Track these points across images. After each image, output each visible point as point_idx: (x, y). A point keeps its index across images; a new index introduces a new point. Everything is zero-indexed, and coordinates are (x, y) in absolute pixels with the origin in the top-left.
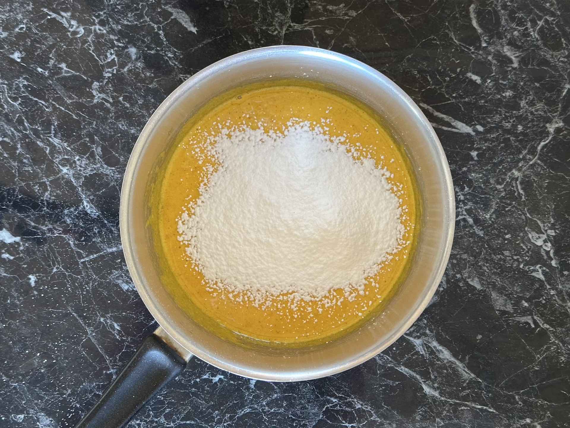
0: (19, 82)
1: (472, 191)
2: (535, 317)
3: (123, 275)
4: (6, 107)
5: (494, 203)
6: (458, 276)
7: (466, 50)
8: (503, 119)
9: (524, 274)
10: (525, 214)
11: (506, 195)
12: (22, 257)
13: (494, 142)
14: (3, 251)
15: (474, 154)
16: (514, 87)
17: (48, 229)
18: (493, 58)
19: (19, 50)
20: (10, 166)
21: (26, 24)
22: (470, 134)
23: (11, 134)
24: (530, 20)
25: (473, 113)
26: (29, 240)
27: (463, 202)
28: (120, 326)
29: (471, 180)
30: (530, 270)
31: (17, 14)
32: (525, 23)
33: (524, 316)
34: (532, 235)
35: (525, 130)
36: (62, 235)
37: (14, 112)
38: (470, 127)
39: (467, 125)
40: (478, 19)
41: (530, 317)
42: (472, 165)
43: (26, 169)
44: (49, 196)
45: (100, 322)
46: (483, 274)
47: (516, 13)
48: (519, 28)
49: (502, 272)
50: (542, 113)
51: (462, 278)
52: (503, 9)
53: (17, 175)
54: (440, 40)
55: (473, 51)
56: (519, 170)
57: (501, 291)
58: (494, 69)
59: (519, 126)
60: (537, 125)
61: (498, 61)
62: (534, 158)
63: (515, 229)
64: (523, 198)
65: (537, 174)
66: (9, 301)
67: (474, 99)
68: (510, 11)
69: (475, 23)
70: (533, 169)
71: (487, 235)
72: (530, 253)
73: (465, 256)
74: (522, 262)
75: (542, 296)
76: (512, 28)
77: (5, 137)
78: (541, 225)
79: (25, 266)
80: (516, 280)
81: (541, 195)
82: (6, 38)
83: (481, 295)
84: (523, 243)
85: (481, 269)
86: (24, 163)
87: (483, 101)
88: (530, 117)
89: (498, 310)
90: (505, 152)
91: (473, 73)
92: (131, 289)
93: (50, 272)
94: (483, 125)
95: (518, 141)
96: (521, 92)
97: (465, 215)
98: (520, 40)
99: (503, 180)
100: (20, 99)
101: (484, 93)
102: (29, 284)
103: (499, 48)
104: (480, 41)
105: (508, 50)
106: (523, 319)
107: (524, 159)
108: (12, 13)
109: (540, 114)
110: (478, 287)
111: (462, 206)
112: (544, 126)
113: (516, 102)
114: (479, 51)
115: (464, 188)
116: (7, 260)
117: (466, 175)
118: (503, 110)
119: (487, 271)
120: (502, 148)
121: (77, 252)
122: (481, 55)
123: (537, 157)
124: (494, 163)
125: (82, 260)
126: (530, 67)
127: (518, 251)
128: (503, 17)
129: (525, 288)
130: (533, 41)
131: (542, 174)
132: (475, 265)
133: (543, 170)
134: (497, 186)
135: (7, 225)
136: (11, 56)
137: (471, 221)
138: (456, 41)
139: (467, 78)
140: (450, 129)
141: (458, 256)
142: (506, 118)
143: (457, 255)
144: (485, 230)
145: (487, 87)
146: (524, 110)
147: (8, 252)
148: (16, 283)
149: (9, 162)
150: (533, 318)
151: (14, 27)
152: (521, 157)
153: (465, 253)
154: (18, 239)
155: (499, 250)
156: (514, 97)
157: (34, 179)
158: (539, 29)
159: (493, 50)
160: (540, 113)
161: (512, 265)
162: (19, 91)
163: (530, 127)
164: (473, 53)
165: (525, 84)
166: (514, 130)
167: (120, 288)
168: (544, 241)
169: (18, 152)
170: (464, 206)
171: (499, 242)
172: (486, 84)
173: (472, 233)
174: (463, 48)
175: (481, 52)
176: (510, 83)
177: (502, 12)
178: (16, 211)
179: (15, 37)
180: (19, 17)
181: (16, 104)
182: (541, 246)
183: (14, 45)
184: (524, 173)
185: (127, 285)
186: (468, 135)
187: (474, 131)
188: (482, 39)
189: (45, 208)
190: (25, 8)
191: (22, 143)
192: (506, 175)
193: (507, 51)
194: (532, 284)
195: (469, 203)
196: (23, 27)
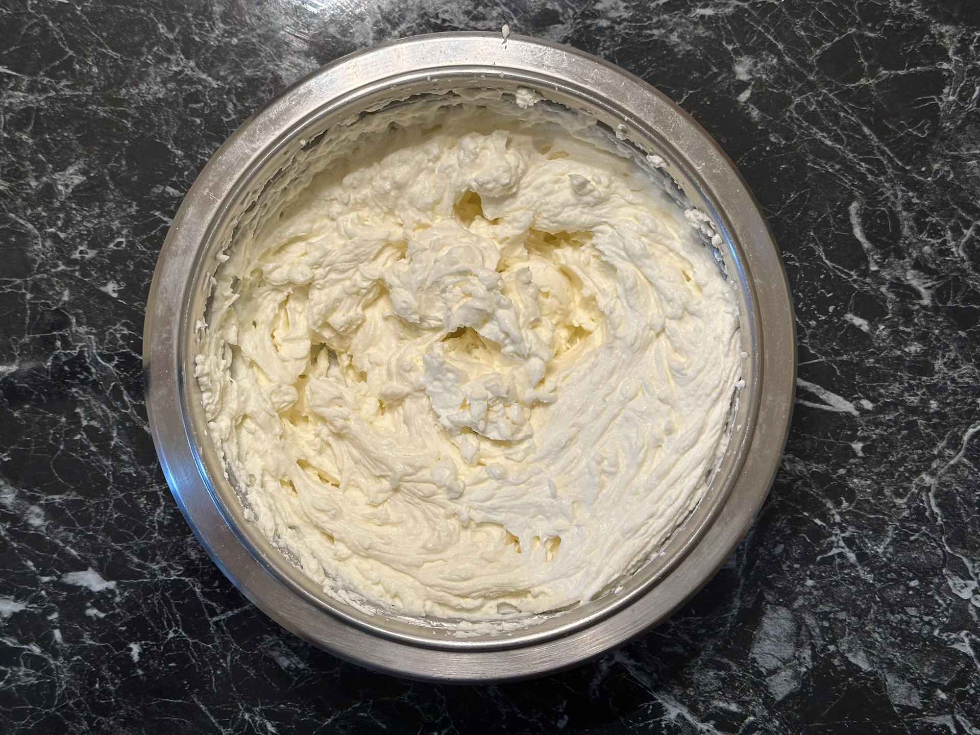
0: (116, 330)
1: (855, 508)
2: (958, 717)
3: (281, 642)
4: (93, 370)
5: (890, 529)
6: (832, 648)
7: (843, 275)
8: (906, 389)
9: (939, 646)
10: (942, 547)
11: (911, 514)
12: (119, 613)
13: (891, 427)
14: (89, 604)
15: (858, 446)
16: (923, 338)
17: (160, 568)
18: (888, 289)
19: (115, 278)
20: (99, 467)
21: (127, 236)
22: (850, 413)
23: (101, 414)
24: (951, 228)
25: (854, 380)
26: (131, 585)
27: (840, 525)
28: (276, 726)
29: (852, 491)
30: (950, 640)
31: (112, 220)
32: (942, 233)
33: (940, 714)
34: (954, 582)
35: (942, 408)
36: (183, 578)
37: (107, 379)
38: (851, 402)
39: (846, 398)
40: (863, 226)
41: (949, 717)
42: (855, 464)
43: (127, 470)
44: (162, 514)
45: (244, 720)
46: (872, 645)
47: (927, 216)
48: (933, 241)
49: (904, 642)
50: (971, 381)
51: (838, 652)
52: (905, 210)
53: (111, 480)
54: (801, 261)
55: (855, 277)
56: (933, 474)
57: (903, 673)
58: (890, 307)
59: (932, 402)
60: (963, 400)
61: (897, 294)
62: (958, 453)
63: (925, 573)
64: (940, 522)
65: (962, 481)
66: (97, 686)
67: (856, 356)
68: (917, 212)
69: (858, 233)
70: (956, 473)
71: (880, 581)
72: (951, 611)
73: (842, 615)
74: (936, 627)
75: (970, 682)
76: (920, 241)
77: (92, 419)
78: (969, 565)
79: (124, 628)
80: (929, 654)
81: (968, 516)
82: (94, 259)
83: (869, 680)
84: (939, 594)
85: (869, 637)
86: (123, 461)
87: (872, 360)
88: (951, 386)
89: (896, 705)
90: (908, 444)
91: (856, 315)
92: (294, 666)
93: (164, 639)
94: (873, 400)
95: (930, 426)
96: (935, 346)
97: (843, 548)
98: (934, 261)
99: (906, 490)
100: (116, 358)
101: (874, 348)
102: (130, 658)
103: (898, 273)
104: (868, 262)
105: (914, 276)
106: (939, 720)
107: (940, 456)
108: (103, 219)
109: (968, 383)
110: (865, 666)
111: (838, 532)
112: (974, 402)
113: (927, 362)
114: (865, 278)
115: (841, 503)
116: (95, 619)
117: (845, 481)
118: (905, 376)
119: (880, 640)
120: (904, 437)
121: (207, 605)
122: (869, 285)
123: (961, 453)
124: (890, 462)
125: (215, 619)
126: (950, 304)
127: (929, 607)
128: (906, 223)
129: (940, 669)
130: (956, 263)
131: (970, 481)
132: (859, 630)
133: (972, 474)
134: (895, 501)
135: (95, 562)
136: (103, 289)
137: (852, 557)
138: (827, 261)
139: (846, 321)
140: (817, 405)
141: (832, 616)
142: (910, 388)
143: (830, 613)
144: (876, 572)
145: (878, 337)
146: (941, 375)
147: (95, 605)
148: (107, 657)
149: (98, 461)
150: (954, 718)
151: (107, 243)
152: (936, 452)
153: (842, 610)
154: (112, 584)
155: (899, 606)
156: (925, 353)
157: (138, 487)
158: (966, 242)
159: (888, 277)
160: (967, 380)
161: (920, 630)
162: (116, 344)
163: (949, 404)
164: (855, 281)
165: (942, 333)
166: (925, 407)
167: (276, 664)
168: (973, 591)
169: (113, 443)
170: (843, 532)
171: (900, 592)
172: (878, 333)
173: (854, 578)
174: (839, 273)
175: (868, 280)
176: (917, 330)
177: (904, 214)
178: (109, 539)
179: (109, 257)
180: (116, 224)
181: (110, 366)
182: (969, 600)
183: (106, 270)
184: (940, 478)
185: (288, 659)
186: (848, 415)
187: (857, 409)
188: (870, 259)
189: (156, 535)
190: (124, 210)
191: (118, 429)
192: (911, 482)
193: (912, 278)
194: (954, 663)
195: (850, 528)
196: (122, 242)
